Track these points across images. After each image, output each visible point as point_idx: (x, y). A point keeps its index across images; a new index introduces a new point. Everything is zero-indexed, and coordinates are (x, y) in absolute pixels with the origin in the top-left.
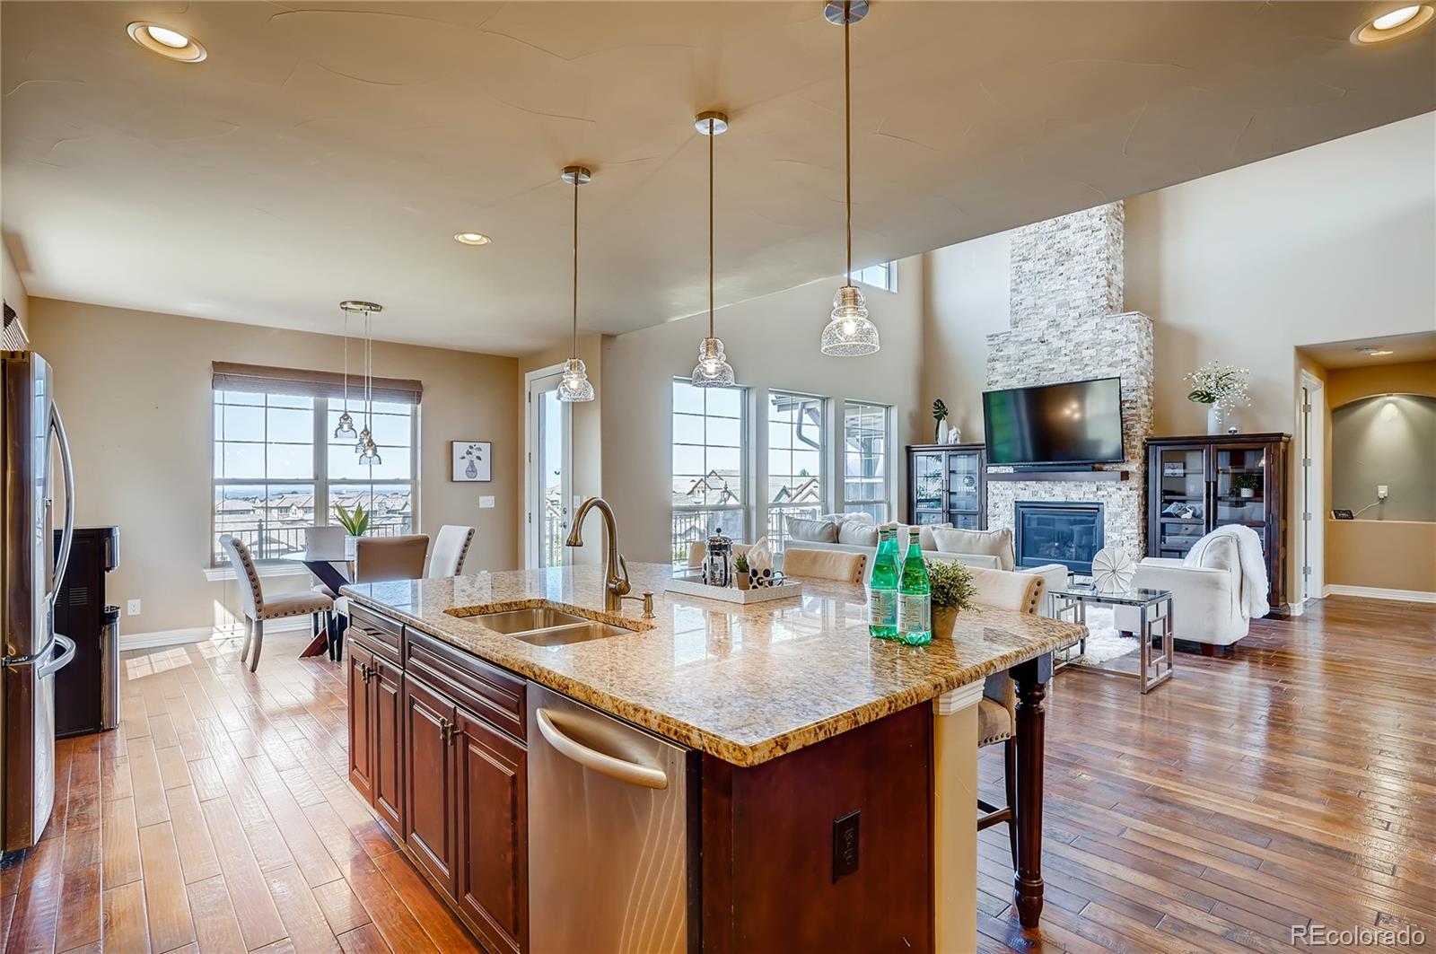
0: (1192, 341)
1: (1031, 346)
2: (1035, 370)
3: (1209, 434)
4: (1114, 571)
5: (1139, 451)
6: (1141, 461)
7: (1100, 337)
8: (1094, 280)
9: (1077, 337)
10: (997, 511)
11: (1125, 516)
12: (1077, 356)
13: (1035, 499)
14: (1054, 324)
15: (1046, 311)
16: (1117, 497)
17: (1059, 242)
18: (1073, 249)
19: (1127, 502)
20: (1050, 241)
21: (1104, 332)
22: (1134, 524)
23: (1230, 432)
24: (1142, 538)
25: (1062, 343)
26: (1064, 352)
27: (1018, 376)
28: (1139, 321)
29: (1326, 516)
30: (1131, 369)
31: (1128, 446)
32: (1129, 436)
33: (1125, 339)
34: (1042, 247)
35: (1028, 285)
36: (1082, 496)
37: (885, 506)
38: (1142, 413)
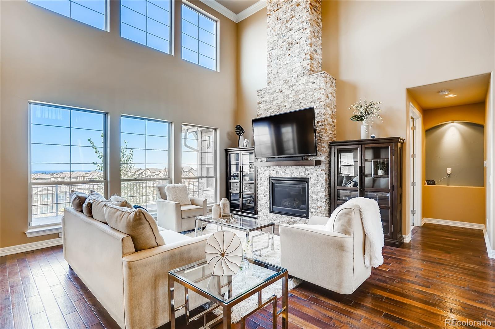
0: (354, 88)
1: (275, 95)
2: (278, 107)
3: (361, 139)
4: (223, 255)
5: (326, 149)
6: (327, 155)
7: (307, 87)
8: (304, 56)
9: (296, 88)
10: (261, 182)
11: (319, 185)
12: (296, 98)
13: (278, 176)
14: (286, 82)
15: (282, 75)
16: (315, 175)
17: (288, 38)
18: (294, 41)
19: (320, 177)
20: (284, 38)
21: (308, 84)
22: (323, 190)
23: (371, 137)
24: (328, 197)
25: (289, 92)
26: (290, 96)
27: (270, 111)
28: (326, 77)
29: (423, 183)
30: (322, 103)
31: (320, 146)
32: (321, 141)
33: (318, 87)
34: (280, 42)
35: (274, 63)
36: (298, 174)
37: (214, 179)
38: (328, 128)
